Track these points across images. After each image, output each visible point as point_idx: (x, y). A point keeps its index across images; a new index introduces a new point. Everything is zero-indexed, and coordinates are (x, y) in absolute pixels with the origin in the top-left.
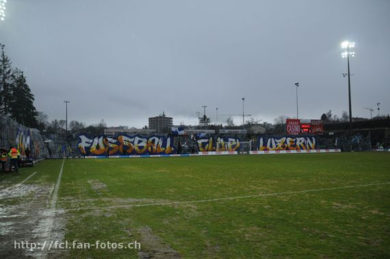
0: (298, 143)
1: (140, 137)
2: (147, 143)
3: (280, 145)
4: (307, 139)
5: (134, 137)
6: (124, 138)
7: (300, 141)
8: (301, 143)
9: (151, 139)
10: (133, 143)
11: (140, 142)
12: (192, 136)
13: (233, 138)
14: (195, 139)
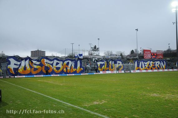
1: (58, 60)
2: (63, 65)
3: (147, 66)
5: (53, 60)
6: (46, 60)
7: (158, 64)
9: (66, 62)
10: (52, 64)
11: (57, 64)
12: (94, 59)
13: (120, 61)
14: (95, 62)
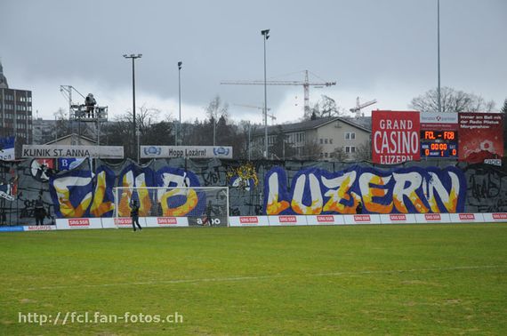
0: (398, 192)
3: (336, 196)
4: (429, 179)
7: (408, 184)
12: (35, 166)
13: (177, 172)
14: (44, 176)
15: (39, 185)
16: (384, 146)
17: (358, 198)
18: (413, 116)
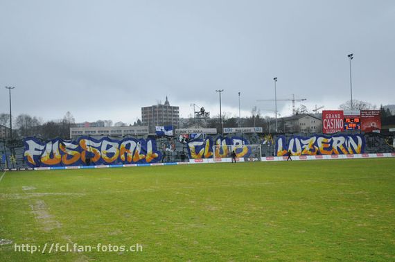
0: (335, 145)
1: (110, 140)
2: (119, 148)
3: (307, 148)
4: (348, 139)
5: (101, 140)
6: (87, 142)
7: (339, 142)
8: (340, 145)
9: (124, 144)
10: (99, 148)
11: (109, 147)
12: (181, 137)
13: (237, 138)
14: (184, 141)
15: (182, 145)
16: (328, 125)
17: (317, 148)
18: (341, 112)
